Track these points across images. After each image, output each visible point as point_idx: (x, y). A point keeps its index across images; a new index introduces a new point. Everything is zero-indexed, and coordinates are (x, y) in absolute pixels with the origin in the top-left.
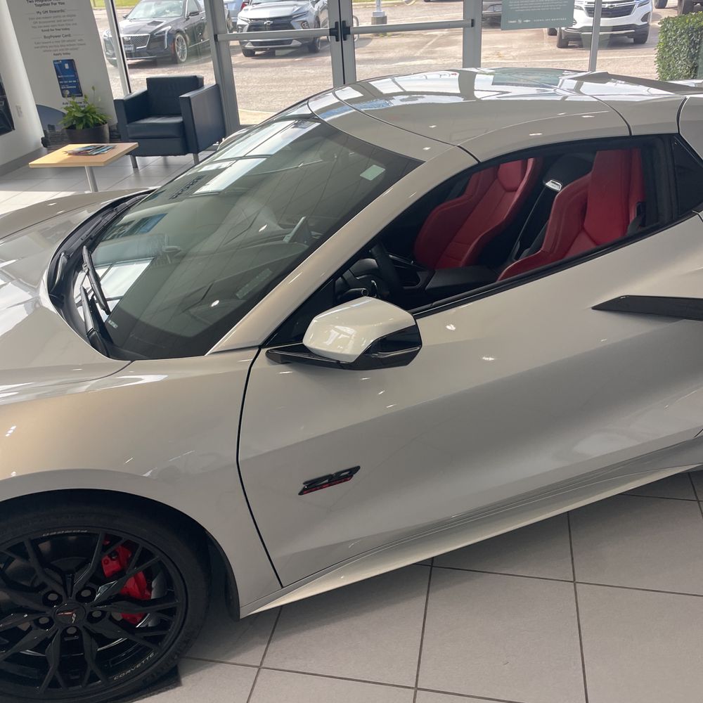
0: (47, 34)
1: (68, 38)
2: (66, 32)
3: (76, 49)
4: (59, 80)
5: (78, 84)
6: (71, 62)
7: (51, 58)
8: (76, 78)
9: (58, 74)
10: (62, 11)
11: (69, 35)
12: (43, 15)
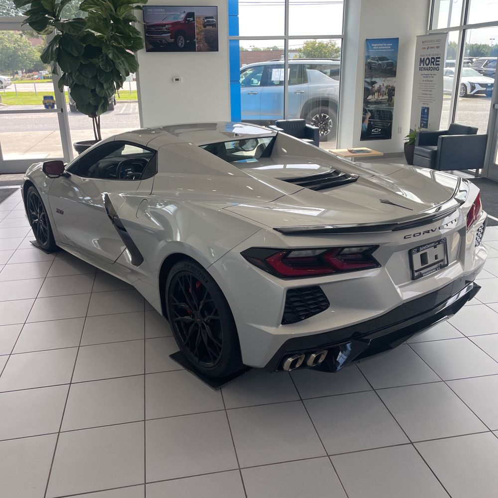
0: (423, 92)
1: (430, 96)
2: (430, 93)
3: (431, 102)
4: (422, 117)
5: (427, 121)
6: (428, 109)
7: (421, 105)
8: (427, 118)
9: (422, 115)
10: (432, 81)
11: (431, 95)
12: (425, 82)
